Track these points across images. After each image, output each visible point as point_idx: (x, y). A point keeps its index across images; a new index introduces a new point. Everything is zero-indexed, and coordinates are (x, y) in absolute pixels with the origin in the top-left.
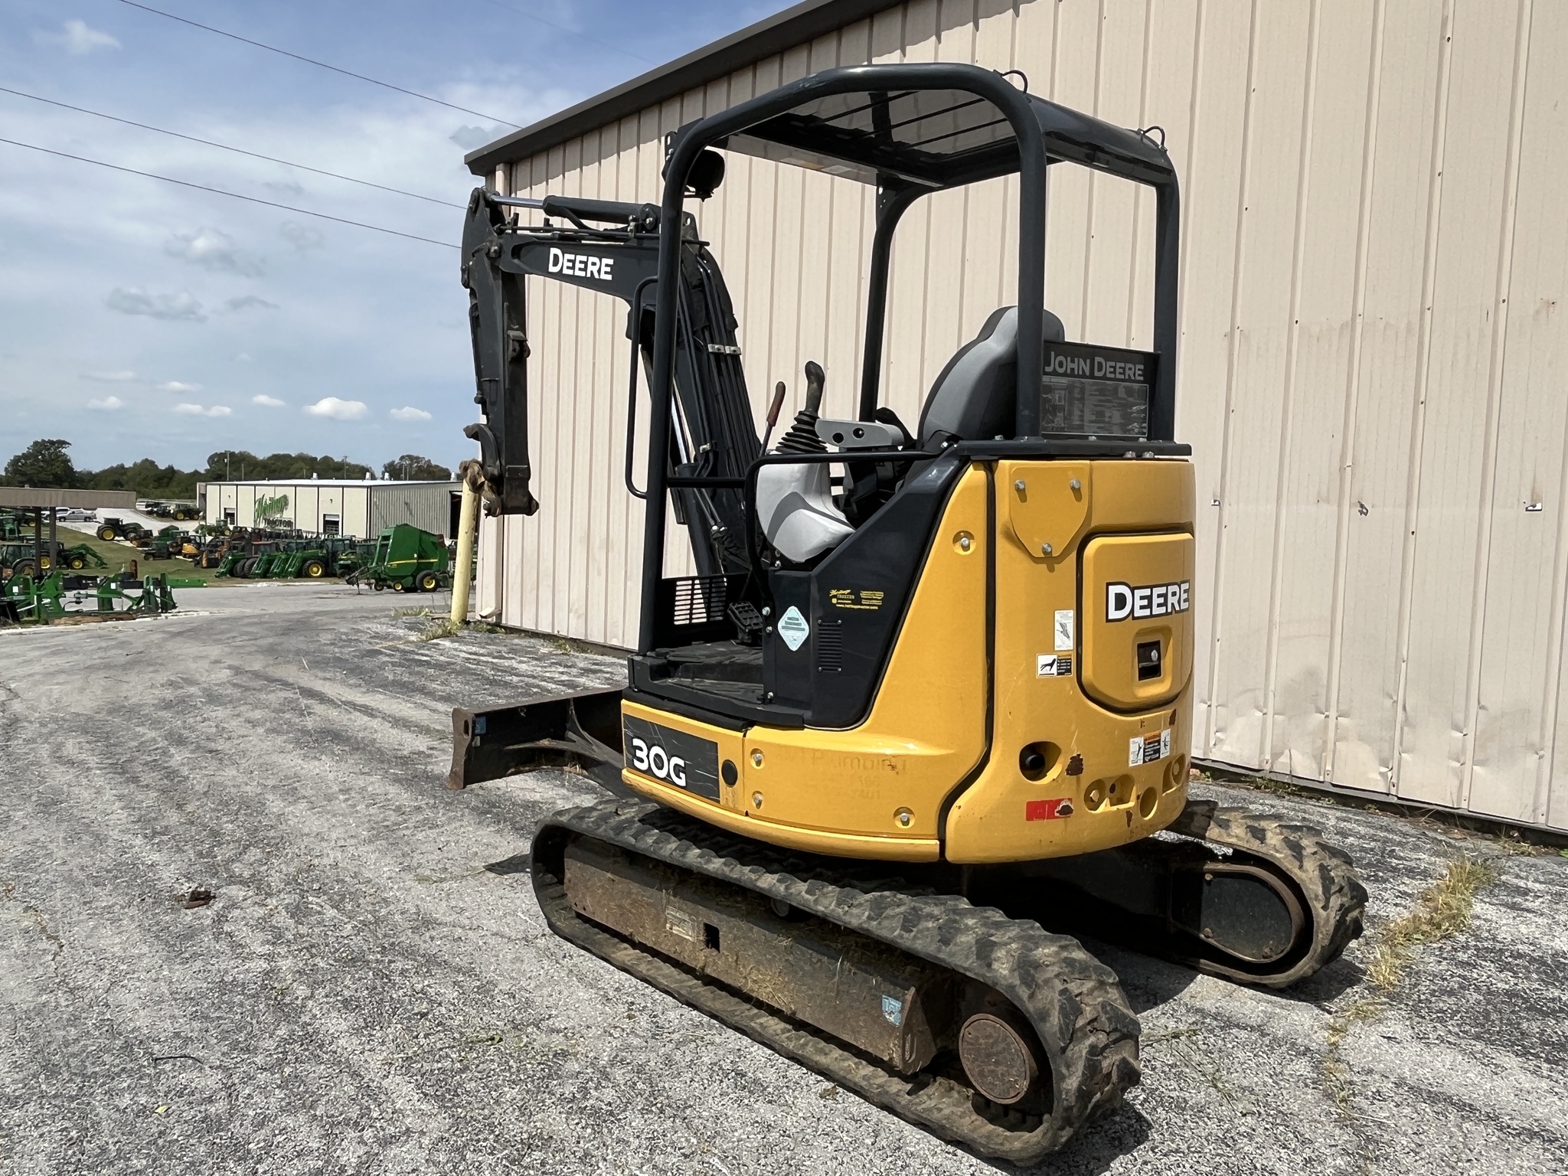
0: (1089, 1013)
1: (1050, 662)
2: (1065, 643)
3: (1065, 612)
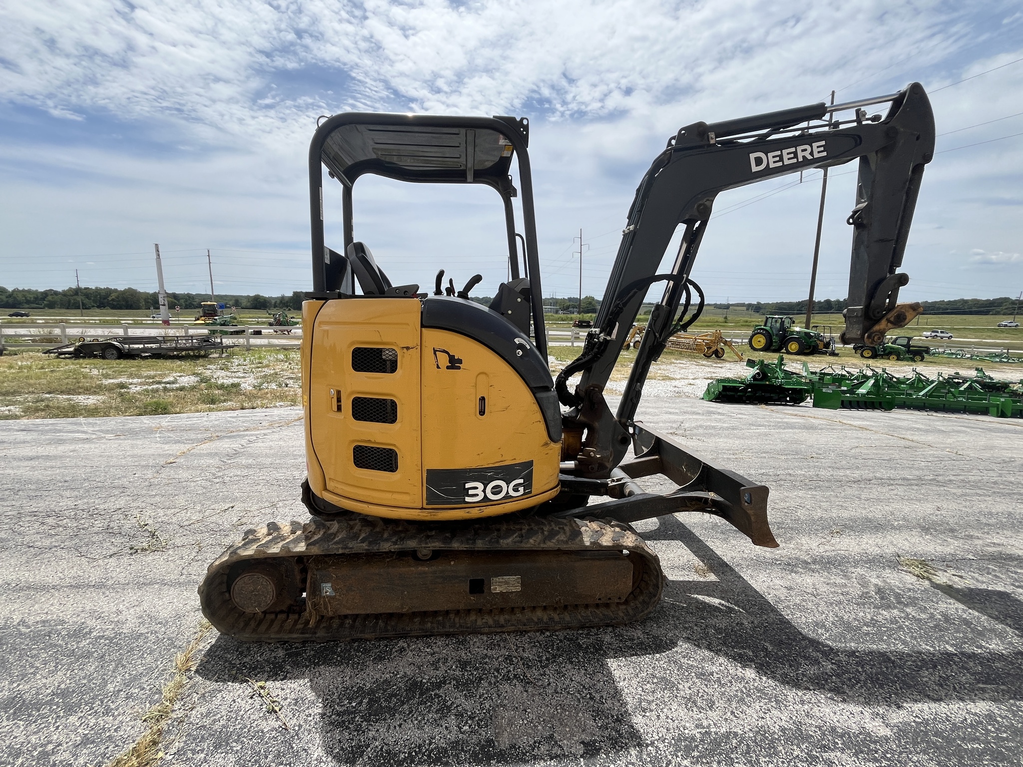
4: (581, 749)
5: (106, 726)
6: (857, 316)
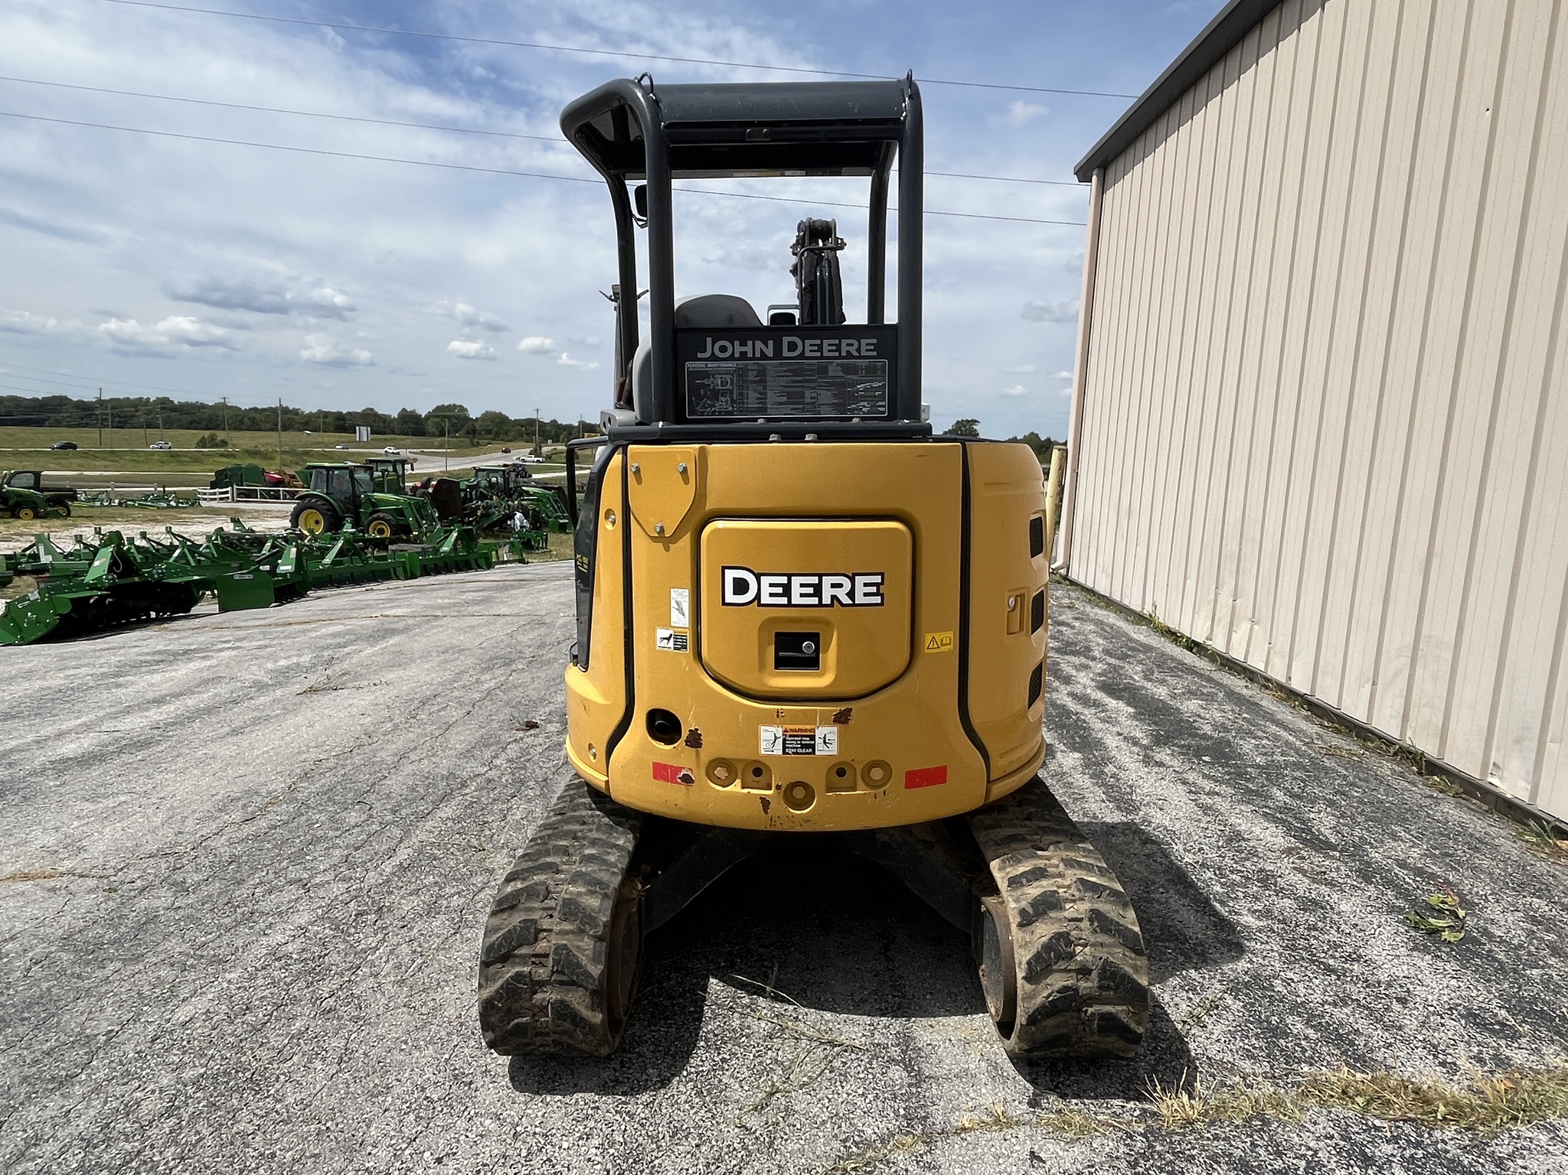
0: (542, 946)
1: (667, 636)
2: (681, 620)
3: (680, 590)
5: (1333, 1152)
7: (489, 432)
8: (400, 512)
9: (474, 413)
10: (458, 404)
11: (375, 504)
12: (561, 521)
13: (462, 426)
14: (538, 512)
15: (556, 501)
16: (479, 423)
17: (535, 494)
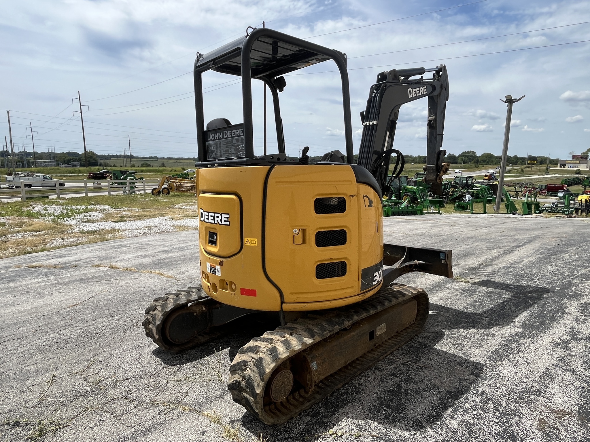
4: (472, 377)
6: (433, 170)
7: (484, 161)
8: (414, 193)
9: (479, 154)
10: (472, 151)
11: (406, 190)
12: (488, 199)
13: (473, 159)
14: (479, 195)
15: (489, 190)
16: (480, 158)
17: (479, 187)
